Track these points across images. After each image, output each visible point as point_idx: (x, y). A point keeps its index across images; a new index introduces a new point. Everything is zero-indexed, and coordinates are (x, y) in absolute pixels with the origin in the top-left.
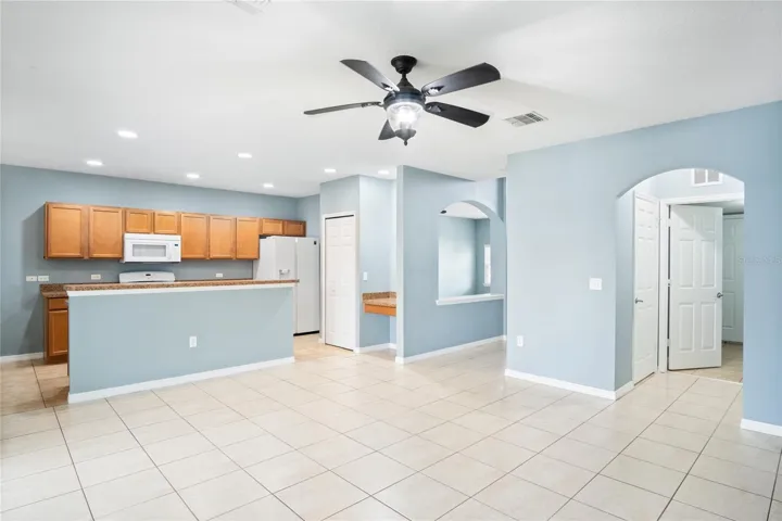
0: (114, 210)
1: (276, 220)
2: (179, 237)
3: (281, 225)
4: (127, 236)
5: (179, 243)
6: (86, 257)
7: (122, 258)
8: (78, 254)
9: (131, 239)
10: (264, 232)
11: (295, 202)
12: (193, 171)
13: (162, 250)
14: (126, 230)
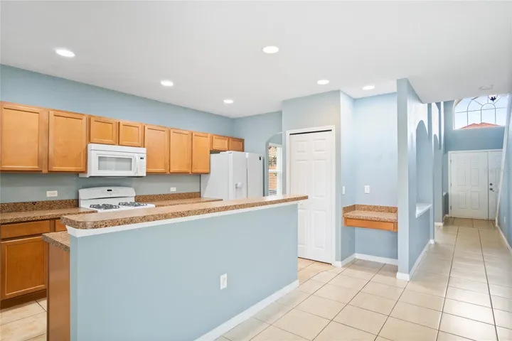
0: (78, 117)
1: (224, 137)
2: (144, 150)
3: (226, 142)
4: (91, 146)
5: (144, 156)
6: (45, 171)
7: (85, 172)
8: (36, 167)
9: (95, 151)
10: (215, 147)
11: (232, 121)
12: (166, 78)
13: (128, 164)
14: (89, 140)
